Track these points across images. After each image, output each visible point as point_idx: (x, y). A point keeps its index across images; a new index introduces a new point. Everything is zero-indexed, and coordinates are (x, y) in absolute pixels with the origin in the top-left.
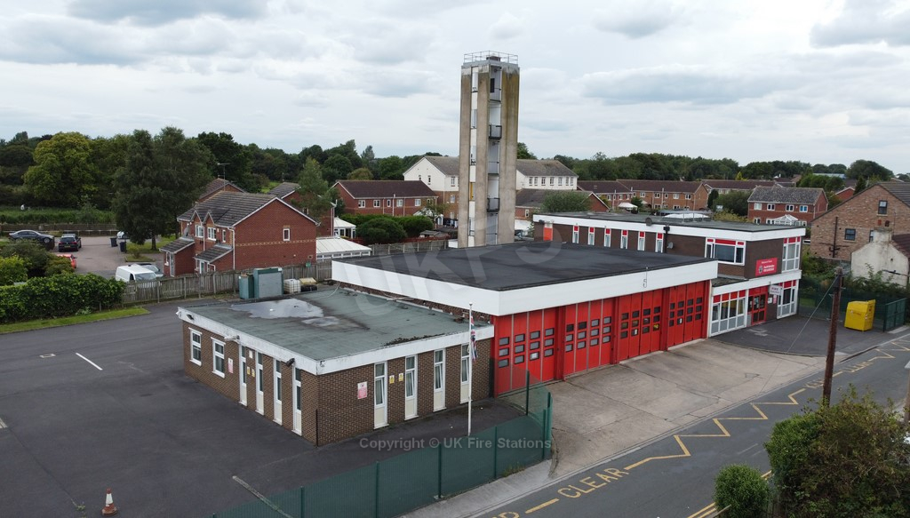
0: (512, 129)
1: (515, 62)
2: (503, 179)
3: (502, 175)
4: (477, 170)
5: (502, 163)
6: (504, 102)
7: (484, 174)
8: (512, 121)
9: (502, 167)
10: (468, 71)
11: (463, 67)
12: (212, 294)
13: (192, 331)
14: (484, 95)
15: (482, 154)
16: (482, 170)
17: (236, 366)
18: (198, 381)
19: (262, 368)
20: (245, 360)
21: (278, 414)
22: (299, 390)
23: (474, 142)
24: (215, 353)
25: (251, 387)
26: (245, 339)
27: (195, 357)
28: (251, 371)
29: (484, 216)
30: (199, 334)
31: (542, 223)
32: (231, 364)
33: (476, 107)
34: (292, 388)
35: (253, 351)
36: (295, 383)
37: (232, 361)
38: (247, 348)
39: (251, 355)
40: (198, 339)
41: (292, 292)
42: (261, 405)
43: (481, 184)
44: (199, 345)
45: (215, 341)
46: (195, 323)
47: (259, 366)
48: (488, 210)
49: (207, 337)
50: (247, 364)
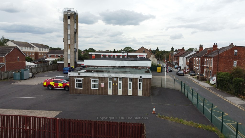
0: (77, 30)
2: (76, 44)
4: (71, 41)
5: (76, 39)
6: (76, 23)
8: (77, 28)
10: (66, 13)
11: (64, 12)
12: (2, 80)
13: (76, 79)
14: (73, 20)
15: (73, 36)
16: (73, 40)
17: (106, 84)
18: (80, 94)
19: (121, 82)
20: (111, 82)
21: (130, 92)
22: (140, 84)
23: (69, 32)
24: (92, 83)
25: (115, 89)
26: (113, 75)
27: (77, 87)
28: (115, 84)
29: (74, 53)
30: (81, 79)
31: (92, 54)
32: (103, 84)
33: (70, 24)
34: (138, 84)
35: (117, 78)
36: (139, 83)
37: (104, 83)
38: (113, 78)
39: (115, 79)
40: (80, 81)
41: (30, 77)
42: (120, 92)
43: (72, 45)
44: (81, 83)
45: (92, 79)
46: (81, 76)
47: (119, 82)
48: (75, 52)
49: (87, 79)
50: (113, 83)
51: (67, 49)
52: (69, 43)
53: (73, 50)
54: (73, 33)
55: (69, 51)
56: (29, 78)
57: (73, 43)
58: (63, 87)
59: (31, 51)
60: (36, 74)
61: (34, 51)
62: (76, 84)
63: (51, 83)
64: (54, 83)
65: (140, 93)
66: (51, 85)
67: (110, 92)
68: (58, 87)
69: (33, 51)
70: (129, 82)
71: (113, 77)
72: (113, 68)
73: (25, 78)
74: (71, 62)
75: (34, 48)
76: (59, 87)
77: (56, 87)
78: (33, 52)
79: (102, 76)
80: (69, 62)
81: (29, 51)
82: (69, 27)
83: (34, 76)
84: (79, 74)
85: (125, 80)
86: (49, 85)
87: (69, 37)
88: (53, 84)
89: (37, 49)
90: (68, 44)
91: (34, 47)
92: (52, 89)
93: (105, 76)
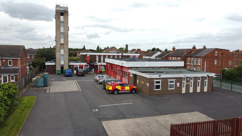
13: (155, 81)
16: (66, 40)
17: (181, 84)
20: (185, 81)
21: (198, 89)
23: (62, 30)
24: (169, 84)
25: (188, 87)
27: (156, 89)
28: (188, 83)
30: (160, 81)
31: (87, 55)
32: (178, 84)
34: (204, 82)
35: (190, 77)
37: (179, 83)
38: (187, 78)
39: (188, 79)
40: (159, 82)
42: (191, 91)
44: (160, 84)
45: (169, 80)
47: (191, 81)
49: (165, 80)
50: (186, 82)
53: (67, 50)
55: (62, 51)
58: (129, 90)
62: (156, 85)
63: (117, 87)
64: (120, 86)
65: (206, 90)
67: (184, 91)
68: (124, 91)
70: (198, 81)
72: (153, 68)
74: (64, 63)
76: (126, 91)
77: (122, 91)
79: (178, 77)
80: (62, 63)
82: (62, 25)
84: (160, 76)
85: (196, 78)
87: (62, 36)
88: (119, 87)
90: (61, 43)
92: (118, 93)
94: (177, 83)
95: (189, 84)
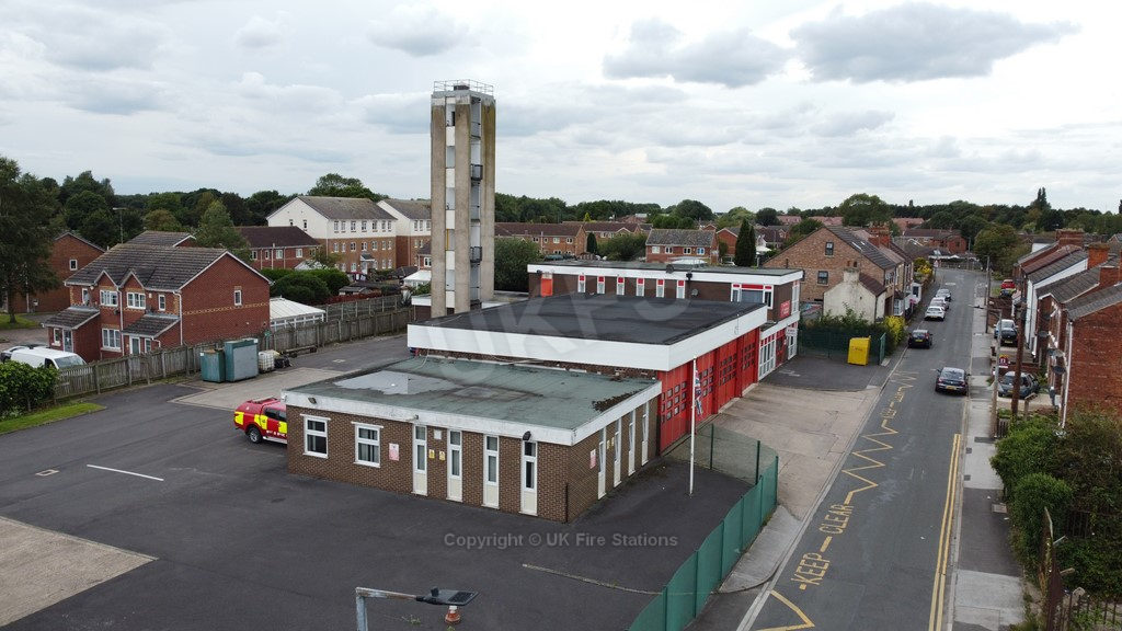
0: (490, 167)
1: (490, 94)
2: (483, 226)
3: (483, 220)
4: (457, 216)
5: (483, 207)
6: (483, 137)
7: (467, 221)
8: (490, 159)
9: (483, 212)
10: (440, 102)
11: (433, 97)
12: (161, 378)
13: (308, 418)
14: (465, 130)
15: (463, 197)
16: (464, 214)
17: (406, 451)
18: (321, 477)
19: (459, 448)
20: (424, 443)
21: (491, 497)
22: (529, 465)
23: (450, 183)
24: (358, 440)
25: (437, 472)
26: (429, 418)
27: (311, 449)
28: (437, 453)
29: (468, 266)
30: (324, 420)
31: (539, 273)
32: (394, 450)
33: (453, 144)
34: (520, 464)
35: (444, 430)
36: (525, 459)
37: (397, 446)
38: (431, 429)
39: (438, 435)
40: (320, 426)
41: (265, 368)
42: (455, 491)
43: (463, 231)
44: (323, 434)
45: (359, 425)
46: (319, 408)
47: (451, 447)
48: (472, 261)
49: (342, 421)
50: (429, 447)
51: (441, 249)
52: (451, 224)
53: (465, 255)
54: (465, 184)
55: (450, 256)
56: (256, 372)
57: (463, 227)
59: (380, 234)
60: (313, 350)
61: (393, 234)
62: (310, 437)
63: (257, 420)
64: (265, 418)
65: (529, 503)
66: (255, 426)
67: (420, 486)
68: (276, 436)
69: (387, 234)
70: (487, 453)
71: (428, 427)
73: (237, 377)
74: (456, 301)
75: (393, 224)
76: (280, 437)
77: (272, 435)
78: (386, 239)
79: (390, 417)
80: (450, 304)
81: (370, 233)
82: (450, 160)
83: (288, 362)
84: (314, 401)
85: (472, 439)
86: (250, 426)
87: (450, 200)
88: (261, 421)
89: (404, 226)
90: (448, 227)
91: (390, 218)
92: (261, 441)
93: (403, 419)
94: (391, 445)
95: (442, 457)
